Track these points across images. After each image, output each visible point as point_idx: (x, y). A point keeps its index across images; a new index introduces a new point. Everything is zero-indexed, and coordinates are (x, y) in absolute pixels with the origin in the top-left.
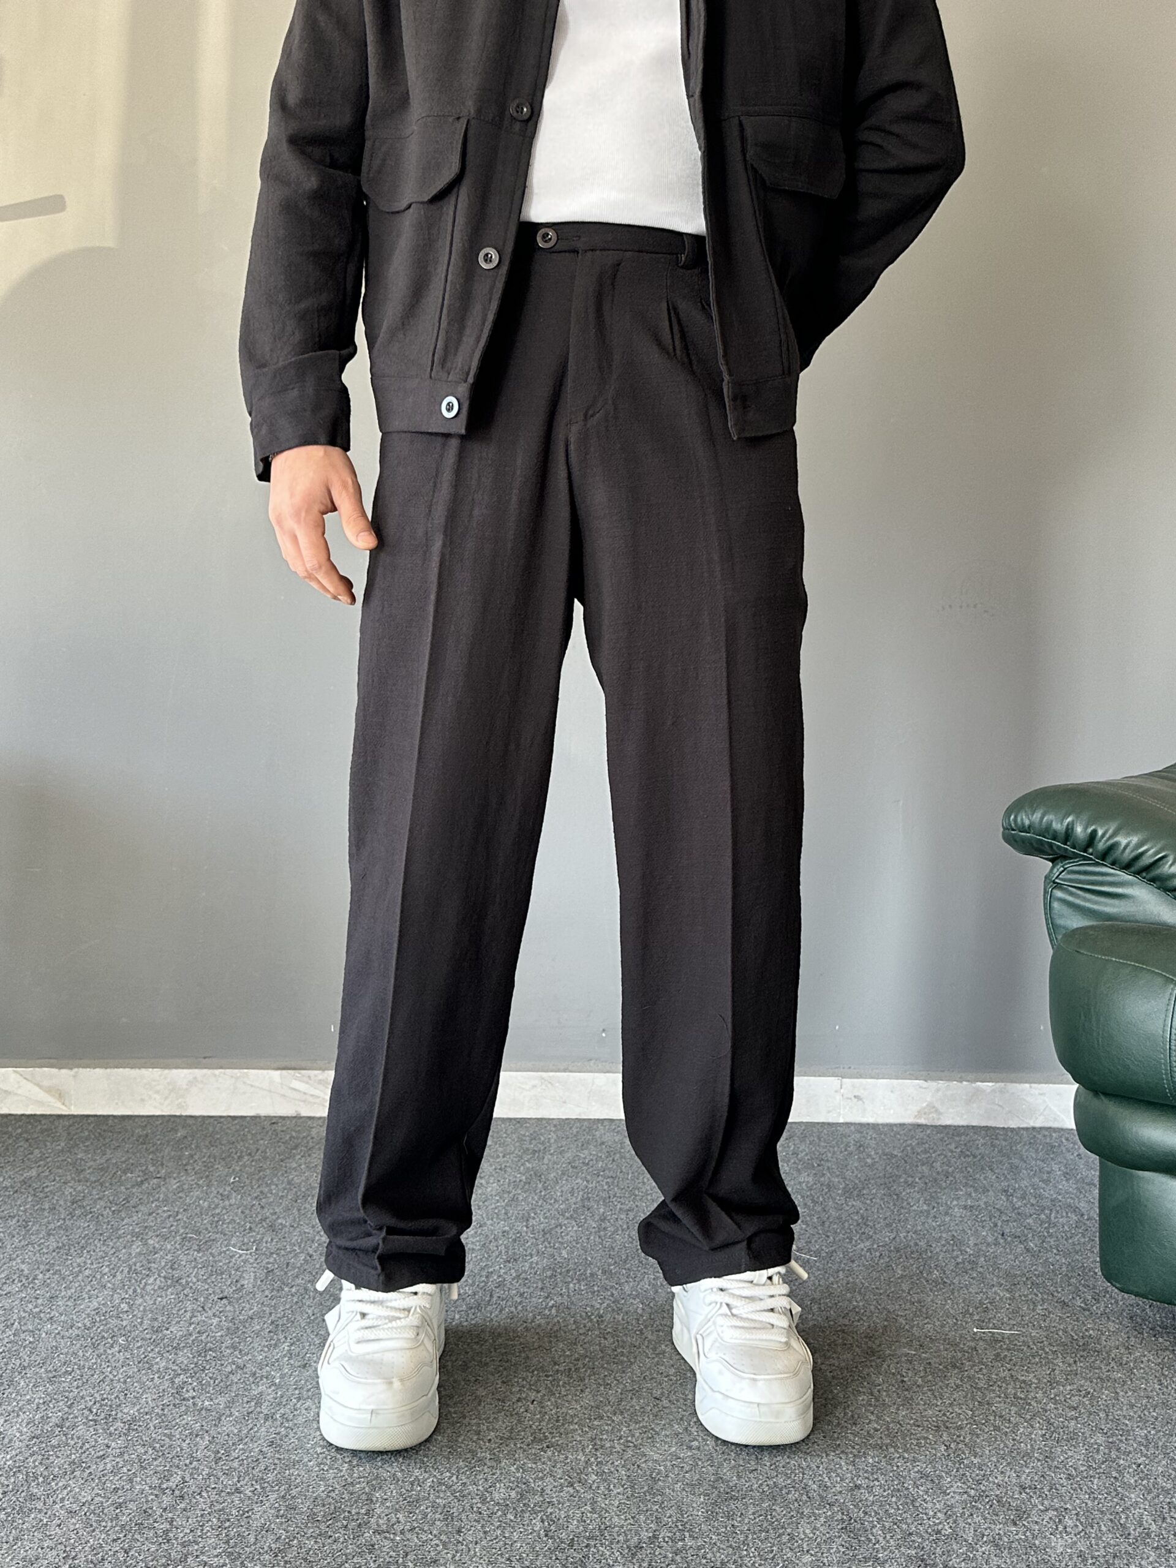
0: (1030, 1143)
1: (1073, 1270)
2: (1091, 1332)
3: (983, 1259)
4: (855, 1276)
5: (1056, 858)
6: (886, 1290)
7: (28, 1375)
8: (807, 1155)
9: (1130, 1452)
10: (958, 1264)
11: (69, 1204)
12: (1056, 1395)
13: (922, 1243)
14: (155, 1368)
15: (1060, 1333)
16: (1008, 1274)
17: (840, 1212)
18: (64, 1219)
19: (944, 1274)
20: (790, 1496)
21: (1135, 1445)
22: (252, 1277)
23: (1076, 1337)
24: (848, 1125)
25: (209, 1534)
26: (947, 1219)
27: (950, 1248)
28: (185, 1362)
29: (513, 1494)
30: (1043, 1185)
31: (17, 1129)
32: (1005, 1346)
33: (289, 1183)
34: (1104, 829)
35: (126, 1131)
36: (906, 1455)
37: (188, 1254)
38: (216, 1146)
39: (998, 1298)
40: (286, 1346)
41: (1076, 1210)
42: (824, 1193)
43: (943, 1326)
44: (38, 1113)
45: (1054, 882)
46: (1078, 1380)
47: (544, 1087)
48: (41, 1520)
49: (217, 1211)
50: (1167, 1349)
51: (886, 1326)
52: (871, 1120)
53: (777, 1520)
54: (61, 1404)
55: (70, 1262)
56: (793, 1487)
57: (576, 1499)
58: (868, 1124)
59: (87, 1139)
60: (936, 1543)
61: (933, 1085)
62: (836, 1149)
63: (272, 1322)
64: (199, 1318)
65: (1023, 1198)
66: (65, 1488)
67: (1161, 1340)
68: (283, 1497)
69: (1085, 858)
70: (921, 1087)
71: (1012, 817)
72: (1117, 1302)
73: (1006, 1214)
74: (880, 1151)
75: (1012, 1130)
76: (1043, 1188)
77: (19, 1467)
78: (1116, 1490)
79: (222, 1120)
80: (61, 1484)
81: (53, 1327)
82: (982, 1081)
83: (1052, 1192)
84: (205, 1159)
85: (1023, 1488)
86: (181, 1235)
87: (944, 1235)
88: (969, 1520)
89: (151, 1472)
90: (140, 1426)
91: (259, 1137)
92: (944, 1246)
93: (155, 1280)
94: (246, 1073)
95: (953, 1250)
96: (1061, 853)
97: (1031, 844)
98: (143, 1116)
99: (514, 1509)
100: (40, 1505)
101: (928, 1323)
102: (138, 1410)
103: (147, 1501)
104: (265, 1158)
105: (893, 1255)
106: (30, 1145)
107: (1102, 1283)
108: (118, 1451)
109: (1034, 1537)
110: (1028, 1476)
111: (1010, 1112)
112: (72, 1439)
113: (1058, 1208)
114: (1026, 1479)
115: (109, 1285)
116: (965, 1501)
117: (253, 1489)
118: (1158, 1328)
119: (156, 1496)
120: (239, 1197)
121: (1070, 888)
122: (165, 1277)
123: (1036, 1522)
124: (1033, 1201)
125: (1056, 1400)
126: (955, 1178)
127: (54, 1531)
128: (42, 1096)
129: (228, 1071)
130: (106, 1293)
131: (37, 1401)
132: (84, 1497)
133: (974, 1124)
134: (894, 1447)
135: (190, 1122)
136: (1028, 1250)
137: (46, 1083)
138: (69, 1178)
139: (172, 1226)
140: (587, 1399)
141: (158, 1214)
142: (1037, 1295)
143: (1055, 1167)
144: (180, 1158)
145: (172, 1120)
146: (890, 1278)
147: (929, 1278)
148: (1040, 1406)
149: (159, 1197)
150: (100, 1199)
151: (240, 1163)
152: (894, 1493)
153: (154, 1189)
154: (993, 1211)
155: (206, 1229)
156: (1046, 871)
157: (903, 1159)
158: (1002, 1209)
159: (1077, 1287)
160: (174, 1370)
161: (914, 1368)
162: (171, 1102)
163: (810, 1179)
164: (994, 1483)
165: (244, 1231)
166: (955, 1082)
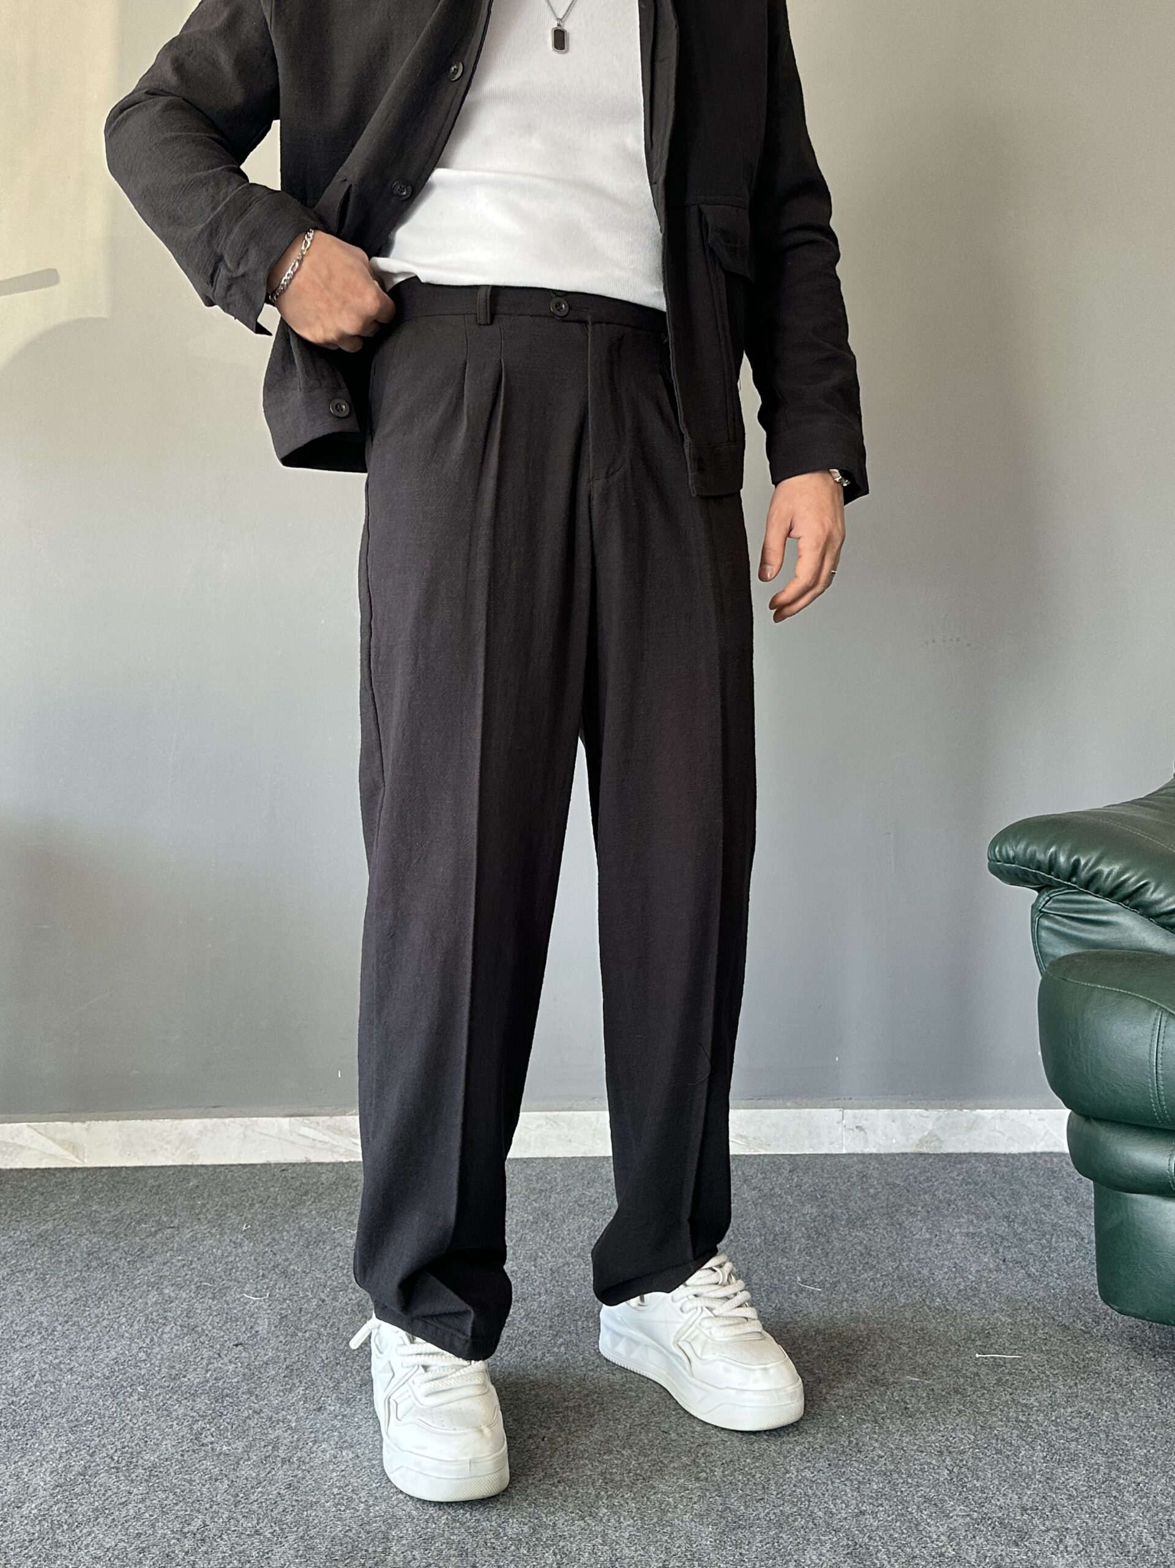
0: (1031, 1169)
1: (1074, 1294)
2: (1091, 1354)
3: (984, 1285)
4: (859, 1306)
5: (1042, 887)
6: (889, 1319)
7: (51, 1426)
8: (810, 1186)
9: (1129, 1472)
10: (960, 1291)
11: (85, 1256)
12: (1057, 1418)
13: (925, 1272)
14: (174, 1415)
15: (1061, 1356)
16: (1009, 1299)
17: (844, 1243)
18: (81, 1271)
19: (947, 1301)
20: (796, 1523)
21: (1135, 1464)
22: (267, 1323)
24: (850, 1155)
26: (949, 1247)
27: (952, 1275)
28: (203, 1408)
29: (526, 1529)
30: (1044, 1211)
31: (32, 1182)
32: (1007, 1371)
33: (300, 1229)
34: (1087, 858)
35: (139, 1182)
36: (910, 1480)
37: (203, 1302)
38: (228, 1195)
40: (301, 1390)
41: (1077, 1234)
42: (827, 1224)
44: (53, 1166)
45: (1041, 911)
46: (1079, 1402)
47: (549, 1126)
49: (230, 1259)
50: (1167, 1369)
51: (889, 1355)
52: (874, 1151)
53: (784, 1547)
54: (83, 1452)
55: (87, 1313)
56: (800, 1515)
57: (588, 1532)
58: (871, 1154)
59: (101, 1190)
61: (934, 1113)
62: (839, 1181)
63: (287, 1367)
64: (216, 1365)
65: (1024, 1223)
66: (90, 1535)
67: (1160, 1360)
68: (302, 1538)
69: (1069, 887)
70: (921, 1116)
71: (997, 849)
72: (1117, 1324)
73: (1007, 1240)
74: (883, 1181)
75: (1013, 1156)
76: (1044, 1214)
77: (44, 1515)
78: (1115, 1509)
79: (233, 1168)
82: (984, 1109)
83: (1053, 1217)
84: (217, 1208)
85: (1024, 1509)
86: (196, 1284)
87: (946, 1263)
88: (972, 1543)
89: (173, 1517)
90: (161, 1472)
91: (270, 1184)
92: (946, 1273)
93: (172, 1328)
94: (256, 1121)
95: (955, 1278)
96: (1047, 882)
97: (1017, 875)
98: (155, 1167)
99: (527, 1543)
100: (65, 1552)
101: (931, 1350)
102: (158, 1457)
103: (169, 1546)
104: (276, 1205)
105: (896, 1284)
106: (45, 1199)
107: (1101, 1306)
108: (140, 1497)
109: (1036, 1557)
110: (1029, 1497)
111: (1010, 1138)
112: (95, 1487)
113: (1059, 1233)
114: (1027, 1501)
115: (127, 1335)
116: (968, 1523)
117: (271, 1530)
118: (1158, 1349)
119: (178, 1540)
120: (252, 1244)
121: (1057, 917)
122: (181, 1326)
123: (1038, 1543)
124: (1035, 1226)
125: (1057, 1423)
126: (956, 1205)
128: (56, 1149)
129: (237, 1120)
130: (124, 1342)
131: (59, 1450)
132: (108, 1542)
133: (977, 1151)
134: (898, 1473)
135: (201, 1171)
136: (1029, 1275)
137: (59, 1136)
138: (84, 1230)
139: (186, 1275)
140: (597, 1435)
141: (172, 1264)
142: (1037, 1319)
143: (1056, 1192)
144: (193, 1208)
145: (184, 1169)
146: (893, 1307)
147: (932, 1305)
148: (1041, 1428)
149: (173, 1247)
150: (115, 1250)
151: (252, 1211)
152: (898, 1518)
153: (168, 1239)
154: (995, 1237)
155: (220, 1277)
156: (1033, 901)
157: (906, 1188)
158: (1004, 1235)
159: (1078, 1310)
160: (192, 1417)
161: (917, 1395)
162: (183, 1151)
163: (814, 1210)
164: (996, 1505)
165: (257, 1278)
166: (956, 1110)
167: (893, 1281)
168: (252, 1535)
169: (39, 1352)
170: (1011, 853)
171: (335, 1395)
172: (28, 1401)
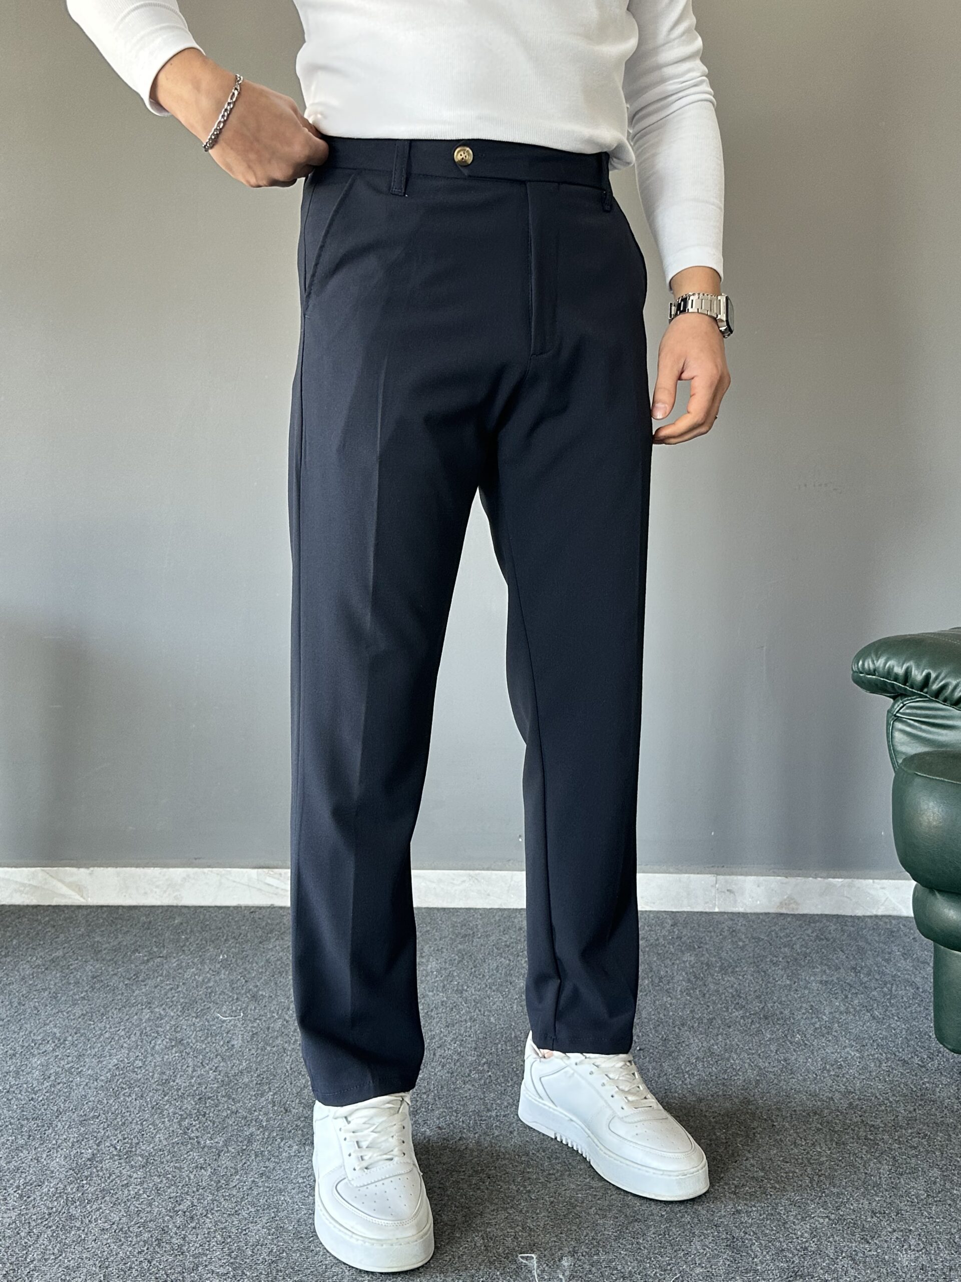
0: (874, 929)
1: (911, 1034)
2: (927, 1085)
3: (836, 1025)
5: (897, 695)
6: (757, 1051)
7: (64, 1119)
8: (690, 938)
10: (816, 1029)
11: (90, 979)
12: (899, 1137)
13: (787, 1012)
14: (165, 1112)
16: (857, 1038)
17: (718, 986)
18: (87, 991)
19: (805, 1037)
22: (240, 1038)
23: (915, 1089)
24: (722, 914)
25: (215, 1248)
26: (806, 992)
27: (809, 1016)
28: (189, 1108)
30: (885, 964)
31: (45, 917)
33: (268, 961)
34: (937, 672)
35: (134, 918)
36: (778, 1186)
37: (188, 1020)
38: (207, 931)
39: (850, 1057)
40: (270, 1095)
41: (912, 984)
42: (704, 970)
43: (805, 1080)
44: (62, 904)
45: (895, 716)
46: (917, 1125)
48: (80, 1236)
49: (211, 984)
51: (758, 1080)
52: (741, 910)
53: (673, 1238)
54: (91, 1142)
55: (92, 1026)
56: (686, 1212)
58: (739, 913)
59: (102, 925)
60: (804, 1258)
61: (792, 880)
62: (713, 934)
63: (258, 1076)
64: (199, 1073)
66: (98, 1210)
69: (922, 696)
70: (782, 883)
71: (861, 663)
72: (948, 1060)
73: (855, 988)
74: (750, 936)
75: (859, 917)
76: (886, 966)
77: (60, 1193)
79: (210, 909)
80: (94, 1207)
81: (82, 1079)
82: (834, 878)
83: (892, 969)
84: (197, 942)
86: (182, 1004)
87: (804, 1005)
88: (831, 1239)
91: (241, 923)
92: (804, 1014)
93: (162, 1041)
94: (229, 871)
95: (812, 1018)
96: (902, 692)
97: (877, 685)
98: (146, 907)
100: (78, 1224)
101: (793, 1078)
102: (153, 1148)
103: (164, 1221)
104: (247, 941)
105: (762, 1021)
106: (56, 931)
107: (935, 1044)
108: (139, 1180)
109: (885, 1253)
110: (878, 1203)
111: (856, 902)
112: (102, 1170)
113: (898, 983)
114: (876, 1206)
115: (125, 1045)
117: (248, 1212)
119: (171, 1217)
120: (227, 972)
121: (909, 721)
122: (170, 1039)
123: (886, 1241)
124: (877, 977)
125: (900, 1141)
127: (90, 1244)
128: (64, 890)
129: (215, 870)
130: (123, 1051)
131: (72, 1139)
133: (827, 913)
135: (184, 911)
136: (874, 1018)
137: (68, 879)
138: (89, 957)
139: (174, 997)
141: (162, 987)
142: (881, 1054)
143: (895, 949)
144: (178, 941)
145: (170, 909)
146: (760, 1041)
147: (792, 1040)
148: (886, 1146)
149: (162, 974)
150: (115, 974)
151: (227, 945)
152: (769, 1217)
153: (158, 966)
154: (844, 985)
155: (201, 999)
156: (889, 707)
157: (769, 942)
158: (852, 983)
159: (915, 1048)
160: (181, 1115)
161: (782, 1115)
162: (169, 895)
163: (692, 958)
164: (850, 1209)
165: (233, 1000)
166: (811, 879)
167: (760, 1019)
168: (233, 1215)
169: (53, 1058)
170: (872, 666)
171: (297, 1101)
172: (45, 1098)
